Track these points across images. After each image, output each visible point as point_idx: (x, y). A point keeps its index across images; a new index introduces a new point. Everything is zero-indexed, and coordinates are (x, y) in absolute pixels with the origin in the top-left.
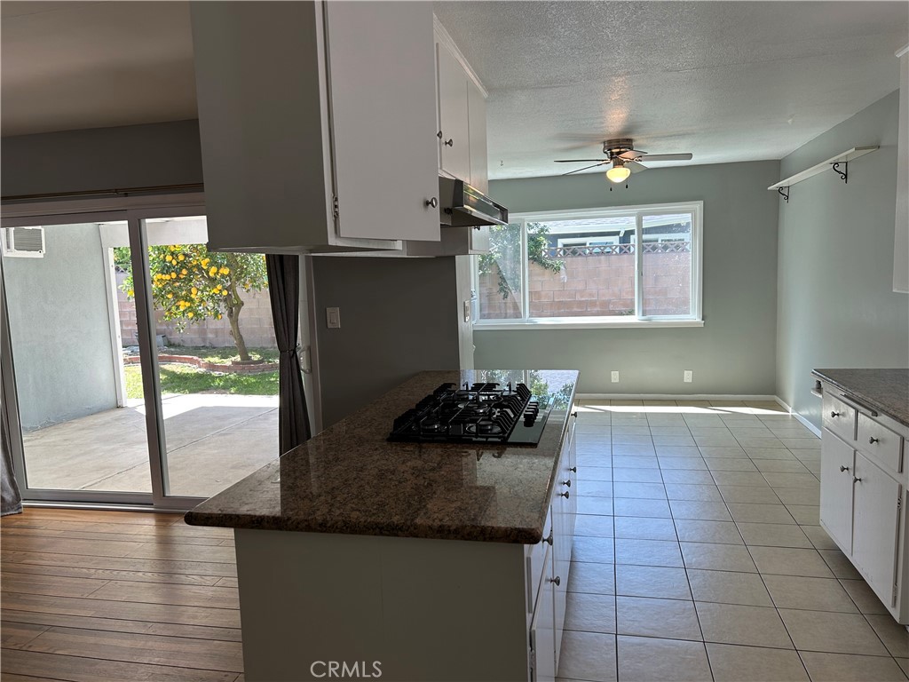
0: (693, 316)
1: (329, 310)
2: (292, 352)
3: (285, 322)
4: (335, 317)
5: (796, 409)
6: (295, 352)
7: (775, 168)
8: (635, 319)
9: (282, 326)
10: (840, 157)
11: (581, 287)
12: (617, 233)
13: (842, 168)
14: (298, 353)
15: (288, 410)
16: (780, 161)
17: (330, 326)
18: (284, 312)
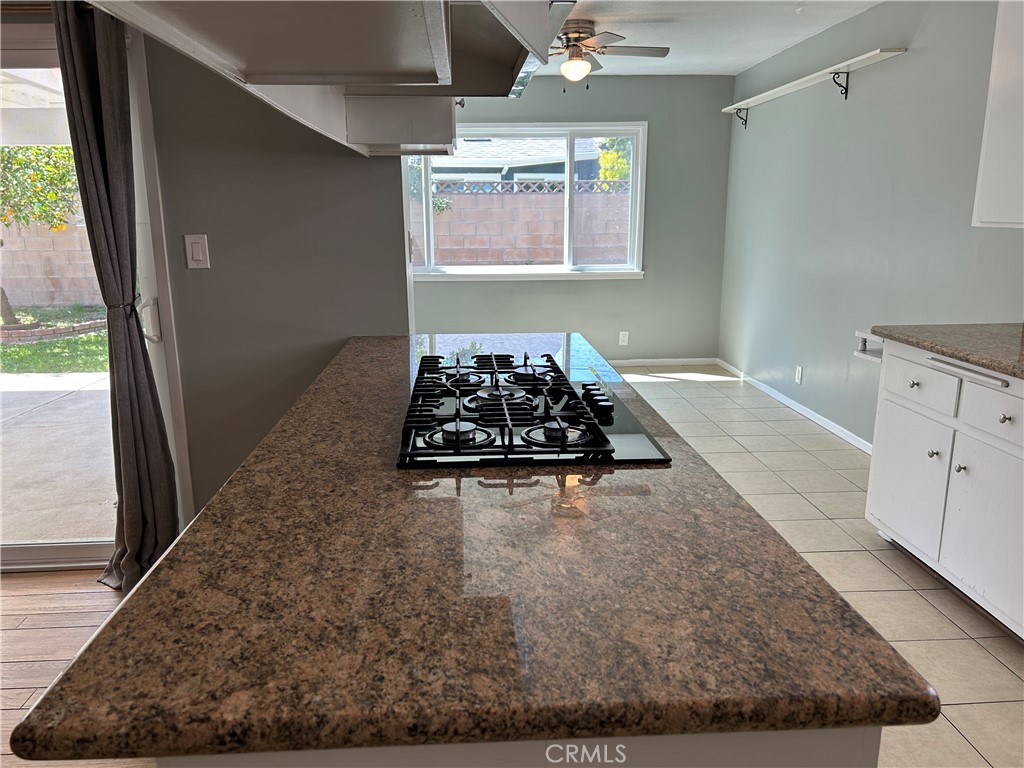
0: (631, 266)
1: (189, 239)
2: (129, 308)
3: (115, 256)
4: (199, 251)
5: (749, 373)
6: (133, 309)
7: (727, 86)
8: (565, 268)
9: (109, 263)
10: (841, 66)
11: (470, 232)
12: (499, 170)
13: (842, 80)
14: (138, 309)
15: (128, 403)
16: (733, 78)
17: (192, 265)
18: (112, 240)
